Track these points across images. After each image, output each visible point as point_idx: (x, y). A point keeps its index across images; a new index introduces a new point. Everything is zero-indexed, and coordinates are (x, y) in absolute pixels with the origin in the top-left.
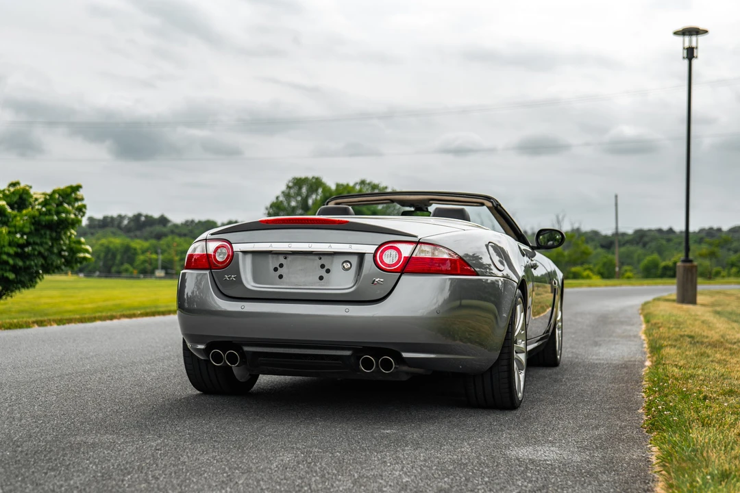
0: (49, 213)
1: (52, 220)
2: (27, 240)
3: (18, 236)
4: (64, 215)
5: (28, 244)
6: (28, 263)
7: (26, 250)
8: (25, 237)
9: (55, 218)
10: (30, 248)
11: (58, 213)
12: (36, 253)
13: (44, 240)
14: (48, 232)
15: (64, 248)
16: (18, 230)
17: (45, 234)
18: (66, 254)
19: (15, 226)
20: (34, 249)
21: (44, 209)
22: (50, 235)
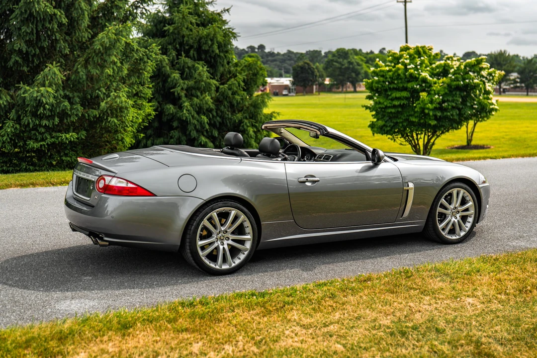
0: (457, 79)
1: (459, 84)
2: (442, 99)
3: (437, 96)
4: (467, 81)
5: (443, 101)
6: (445, 114)
7: (443, 105)
8: (441, 97)
9: (462, 83)
10: (446, 104)
11: (464, 79)
12: (450, 107)
13: (455, 98)
14: (458, 93)
15: (475, 103)
16: (436, 92)
17: (456, 94)
18: (476, 107)
19: (434, 90)
20: (449, 105)
21: (453, 77)
22: (460, 94)
